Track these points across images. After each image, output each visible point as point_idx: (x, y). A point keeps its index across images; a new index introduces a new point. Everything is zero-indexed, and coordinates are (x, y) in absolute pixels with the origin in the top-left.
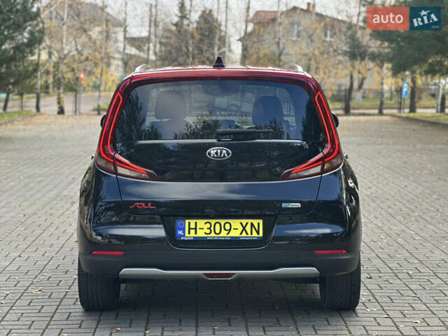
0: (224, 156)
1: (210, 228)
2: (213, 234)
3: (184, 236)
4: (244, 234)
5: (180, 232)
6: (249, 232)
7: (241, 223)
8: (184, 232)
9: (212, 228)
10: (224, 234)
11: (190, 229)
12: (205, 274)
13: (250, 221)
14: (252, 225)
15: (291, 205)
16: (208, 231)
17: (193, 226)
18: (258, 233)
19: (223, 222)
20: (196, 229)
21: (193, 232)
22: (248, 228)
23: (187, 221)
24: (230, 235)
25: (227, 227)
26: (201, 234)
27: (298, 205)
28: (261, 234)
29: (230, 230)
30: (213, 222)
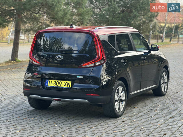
0: (61, 59)
1: (55, 83)
2: (56, 85)
3: (47, 85)
4: (65, 86)
5: (46, 84)
6: (67, 86)
7: (65, 82)
8: (48, 84)
9: (56, 83)
10: (59, 85)
11: (49, 83)
12: (53, 99)
13: (67, 82)
14: (68, 83)
15: (80, 77)
16: (55, 84)
17: (50, 82)
18: (69, 86)
19: (59, 81)
20: (51, 83)
21: (50, 84)
22: (67, 84)
23: (49, 80)
24: (61, 86)
25: (60, 83)
26: (52, 85)
27: (82, 77)
28: (70, 87)
29: (61, 84)
30: (56, 81)
